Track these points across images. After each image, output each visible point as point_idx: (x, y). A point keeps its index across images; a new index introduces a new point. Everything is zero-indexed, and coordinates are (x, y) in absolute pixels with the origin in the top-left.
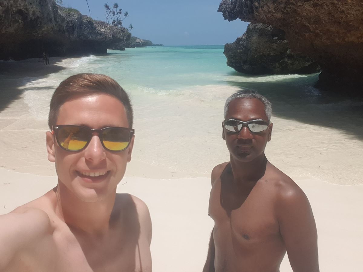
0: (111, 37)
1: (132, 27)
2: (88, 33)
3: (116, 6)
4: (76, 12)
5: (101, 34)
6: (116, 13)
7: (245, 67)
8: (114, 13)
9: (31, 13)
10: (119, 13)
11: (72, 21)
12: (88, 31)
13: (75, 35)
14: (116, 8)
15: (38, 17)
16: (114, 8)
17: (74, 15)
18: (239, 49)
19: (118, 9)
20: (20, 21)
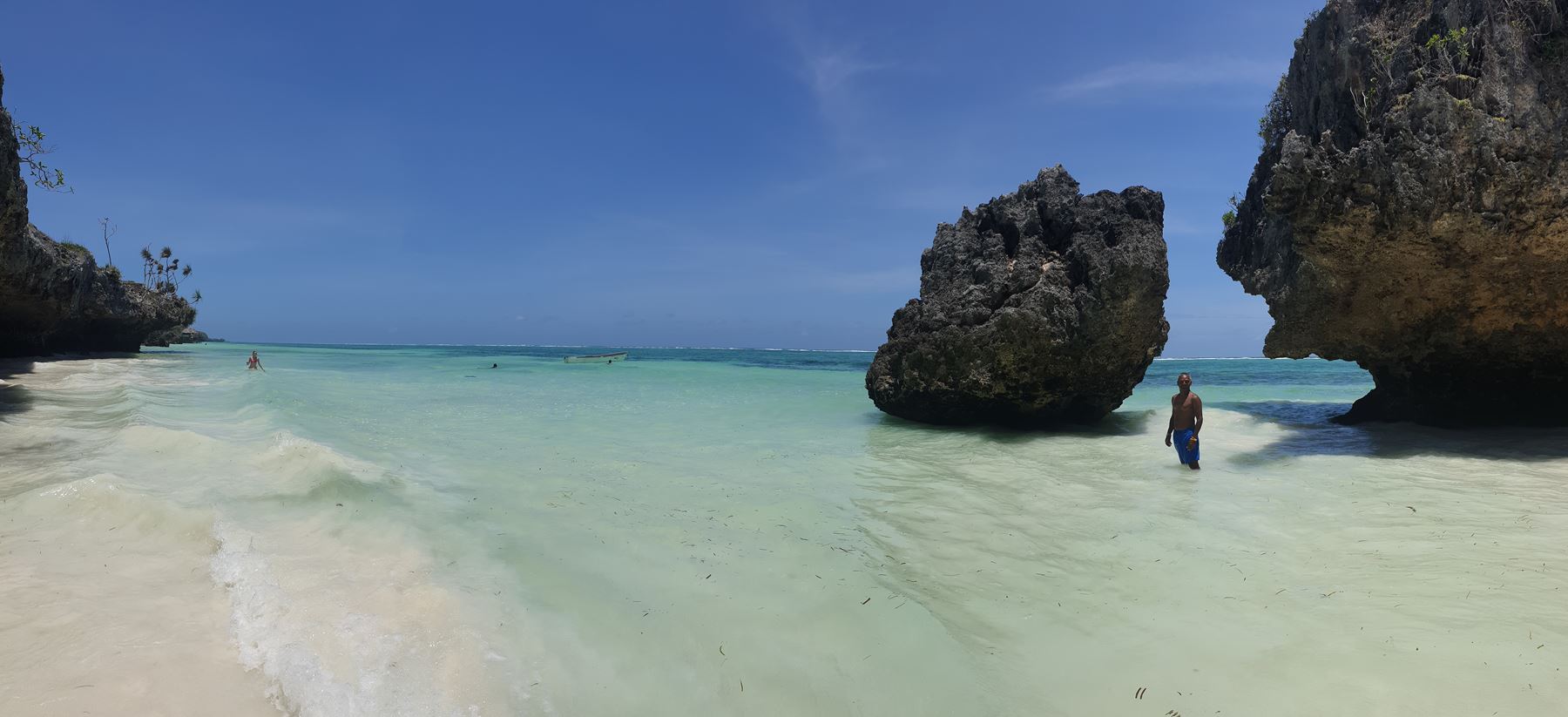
0: (154, 315)
1: (199, 297)
3: (167, 253)
4: (81, 252)
6: (165, 268)
8: (160, 268)
10: (171, 267)
11: (69, 269)
14: (167, 257)
16: (163, 257)
17: (76, 256)
19: (171, 259)
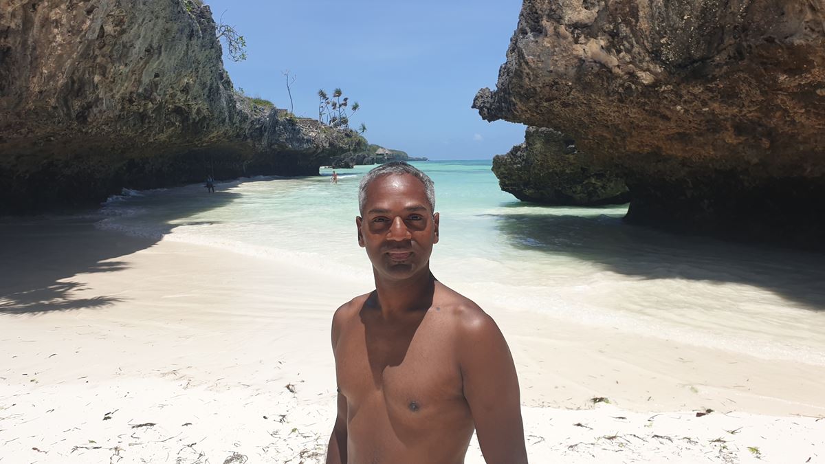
1: (364, 128)
2: (286, 139)
3: (338, 93)
4: (268, 106)
5: (308, 141)
6: (338, 105)
7: (528, 192)
8: (334, 105)
9: (194, 111)
10: (343, 104)
11: (259, 120)
12: (285, 136)
13: (264, 142)
14: (338, 96)
15: (205, 117)
16: (335, 96)
17: (264, 110)
18: (516, 164)
19: (341, 99)
20: (177, 124)
